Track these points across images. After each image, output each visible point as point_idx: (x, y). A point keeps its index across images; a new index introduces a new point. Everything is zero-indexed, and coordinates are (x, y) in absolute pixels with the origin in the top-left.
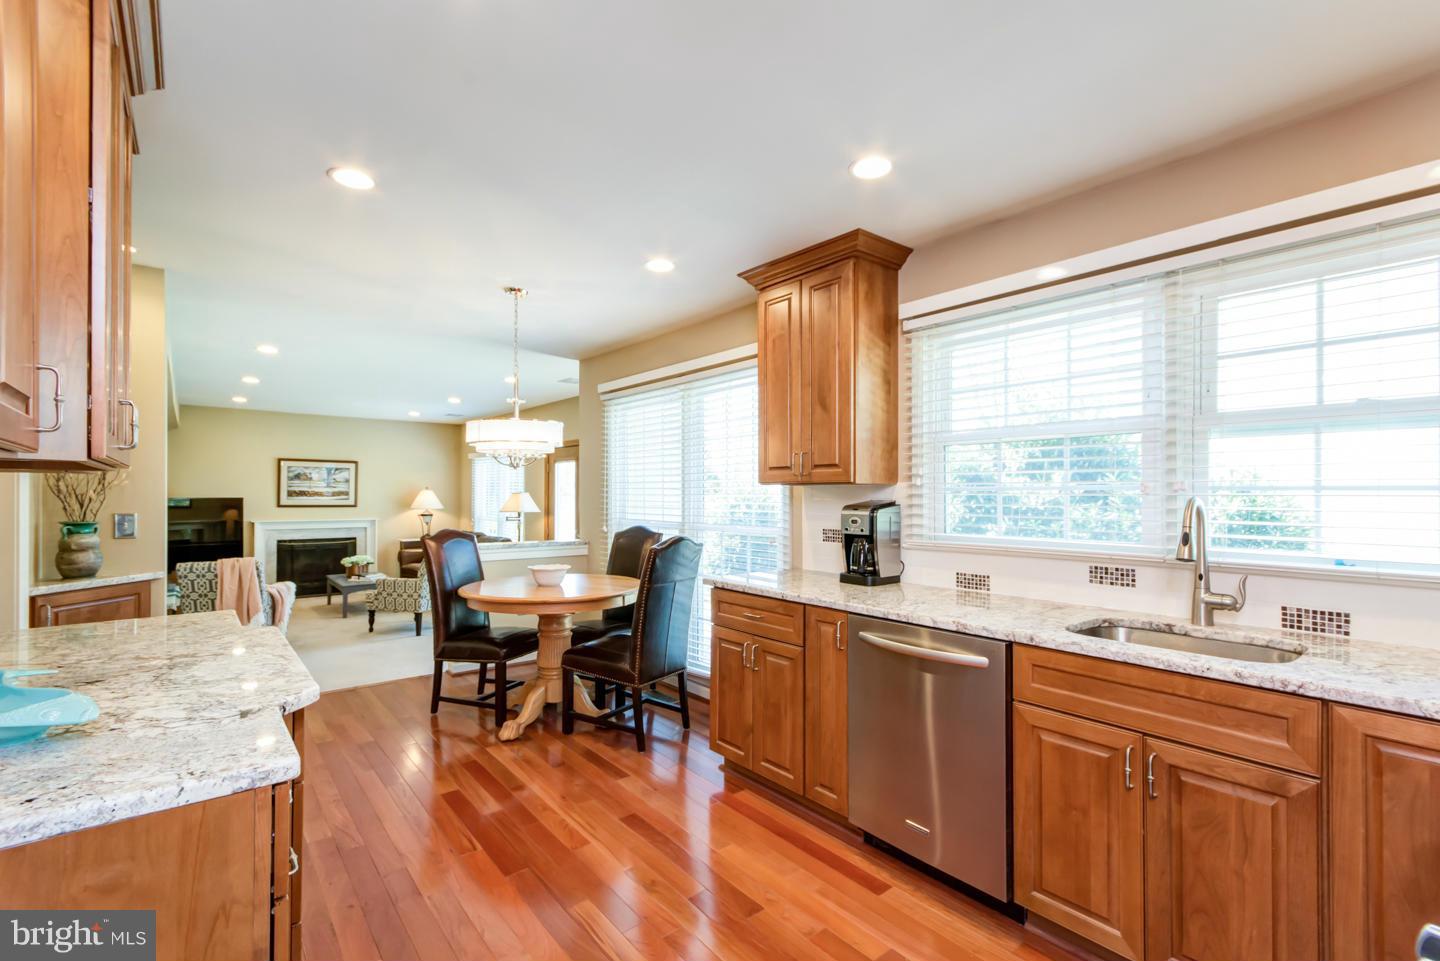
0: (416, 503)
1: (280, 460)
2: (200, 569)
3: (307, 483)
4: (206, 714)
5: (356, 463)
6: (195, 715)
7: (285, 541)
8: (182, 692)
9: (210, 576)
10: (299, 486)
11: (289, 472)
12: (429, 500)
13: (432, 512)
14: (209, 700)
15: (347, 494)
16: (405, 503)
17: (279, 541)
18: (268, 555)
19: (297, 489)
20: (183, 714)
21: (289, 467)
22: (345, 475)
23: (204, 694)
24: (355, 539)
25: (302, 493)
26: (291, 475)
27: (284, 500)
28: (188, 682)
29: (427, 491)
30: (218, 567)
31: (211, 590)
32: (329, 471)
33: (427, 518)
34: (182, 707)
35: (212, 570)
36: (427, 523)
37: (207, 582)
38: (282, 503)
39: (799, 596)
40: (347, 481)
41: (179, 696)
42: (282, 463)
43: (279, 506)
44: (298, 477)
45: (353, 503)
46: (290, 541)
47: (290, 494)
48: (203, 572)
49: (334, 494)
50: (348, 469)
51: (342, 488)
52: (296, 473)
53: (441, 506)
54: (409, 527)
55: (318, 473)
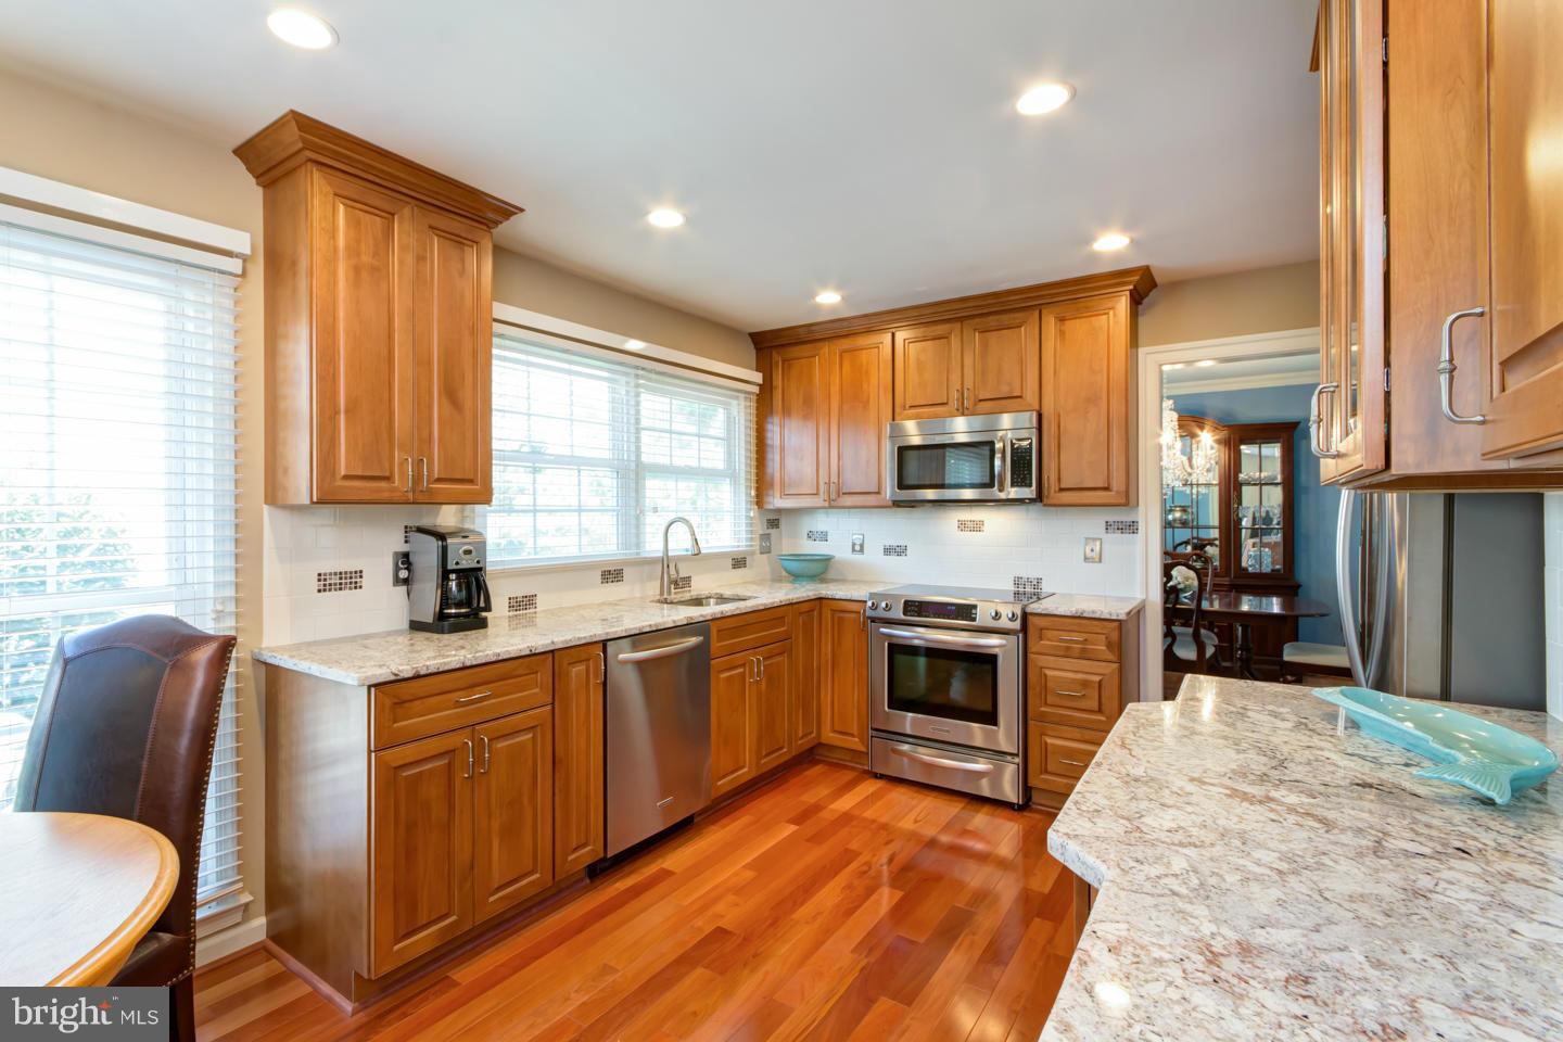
4: (1232, 709)
6: (1242, 711)
8: (1251, 735)
14: (1228, 719)
20: (1250, 714)
23: (1228, 726)
28: (1244, 745)
34: (1251, 720)
39: (553, 643)
41: (1253, 731)
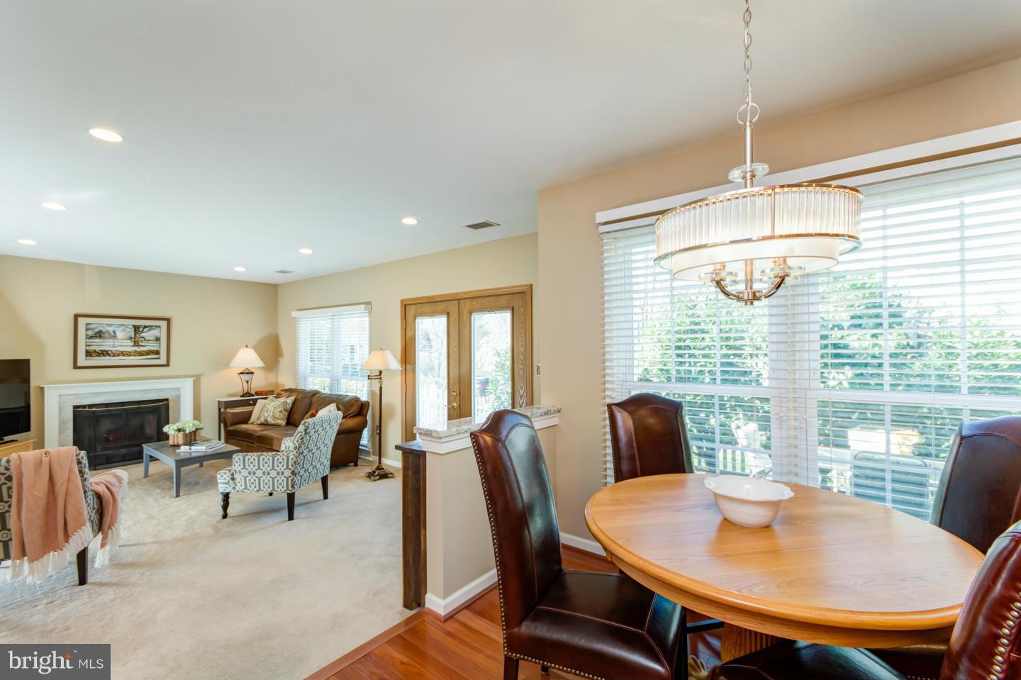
0: (232, 364)
1: (77, 317)
3: (110, 342)
5: (168, 320)
7: (84, 407)
10: (98, 345)
11: (87, 330)
12: (248, 358)
13: (253, 370)
15: (158, 353)
16: (224, 362)
17: (75, 407)
18: (62, 423)
19: (98, 349)
21: (87, 324)
22: (155, 332)
24: (167, 400)
25: (104, 353)
26: (90, 333)
27: (82, 360)
29: (246, 349)
32: (136, 328)
33: (248, 377)
36: (247, 382)
38: (79, 364)
40: (158, 339)
42: (80, 320)
43: (76, 367)
44: (99, 335)
45: (165, 363)
46: (90, 406)
47: (89, 354)
49: (140, 354)
50: (159, 327)
51: (152, 346)
52: (97, 330)
53: (261, 364)
54: (227, 386)
55: (123, 331)
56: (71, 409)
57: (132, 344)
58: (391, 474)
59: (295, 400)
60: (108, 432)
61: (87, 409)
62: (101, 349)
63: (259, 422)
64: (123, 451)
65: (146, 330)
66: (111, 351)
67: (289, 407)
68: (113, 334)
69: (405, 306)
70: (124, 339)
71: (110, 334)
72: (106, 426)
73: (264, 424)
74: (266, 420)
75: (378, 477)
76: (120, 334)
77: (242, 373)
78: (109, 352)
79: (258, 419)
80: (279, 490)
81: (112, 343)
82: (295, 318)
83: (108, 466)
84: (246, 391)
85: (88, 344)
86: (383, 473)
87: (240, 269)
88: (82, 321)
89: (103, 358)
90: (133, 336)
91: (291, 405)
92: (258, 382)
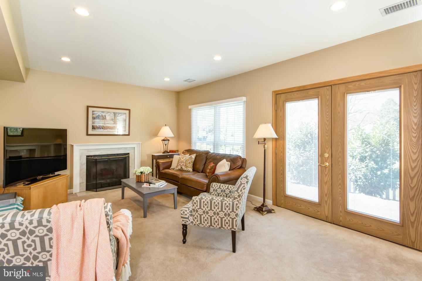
0: (160, 134)
1: (88, 107)
2: (26, 223)
3: (103, 121)
5: (129, 110)
7: (91, 156)
9: (41, 231)
10: (98, 123)
11: (93, 114)
12: (167, 132)
13: (169, 139)
17: (87, 156)
18: (81, 165)
19: (97, 125)
21: (93, 111)
22: (123, 117)
24: (129, 154)
25: (100, 128)
26: (94, 116)
27: (91, 132)
29: (166, 127)
30: (52, 218)
31: (43, 249)
32: (115, 114)
33: (166, 142)
35: (44, 222)
36: (166, 145)
37: (37, 240)
38: (89, 133)
40: (125, 120)
42: (90, 109)
43: (87, 135)
44: (98, 117)
45: (127, 134)
46: (94, 156)
47: (93, 128)
48: (30, 227)
50: (125, 114)
52: (97, 115)
53: (173, 136)
54: (156, 147)
55: (109, 115)
56: (85, 157)
57: (113, 123)
58: (273, 210)
59: (196, 156)
60: (101, 170)
61: (93, 158)
62: (99, 125)
63: (177, 169)
64: (108, 181)
65: (119, 115)
66: (103, 126)
67: (193, 160)
68: (105, 117)
69: (277, 94)
70: (109, 120)
71: (103, 117)
72: (100, 167)
73: (180, 170)
74: (182, 168)
75: (266, 213)
76: (108, 118)
77: (163, 140)
78: (103, 127)
79: (177, 167)
80: (226, 228)
81: (104, 122)
82: (190, 109)
83: (102, 189)
84: (165, 150)
85: (93, 122)
86: (267, 209)
87: (167, 79)
88: (91, 110)
89: (100, 130)
90: (113, 118)
91: (194, 159)
92: (172, 146)
